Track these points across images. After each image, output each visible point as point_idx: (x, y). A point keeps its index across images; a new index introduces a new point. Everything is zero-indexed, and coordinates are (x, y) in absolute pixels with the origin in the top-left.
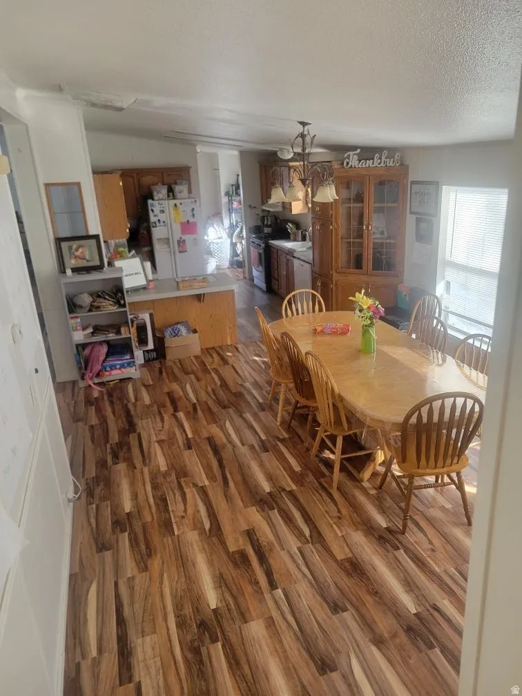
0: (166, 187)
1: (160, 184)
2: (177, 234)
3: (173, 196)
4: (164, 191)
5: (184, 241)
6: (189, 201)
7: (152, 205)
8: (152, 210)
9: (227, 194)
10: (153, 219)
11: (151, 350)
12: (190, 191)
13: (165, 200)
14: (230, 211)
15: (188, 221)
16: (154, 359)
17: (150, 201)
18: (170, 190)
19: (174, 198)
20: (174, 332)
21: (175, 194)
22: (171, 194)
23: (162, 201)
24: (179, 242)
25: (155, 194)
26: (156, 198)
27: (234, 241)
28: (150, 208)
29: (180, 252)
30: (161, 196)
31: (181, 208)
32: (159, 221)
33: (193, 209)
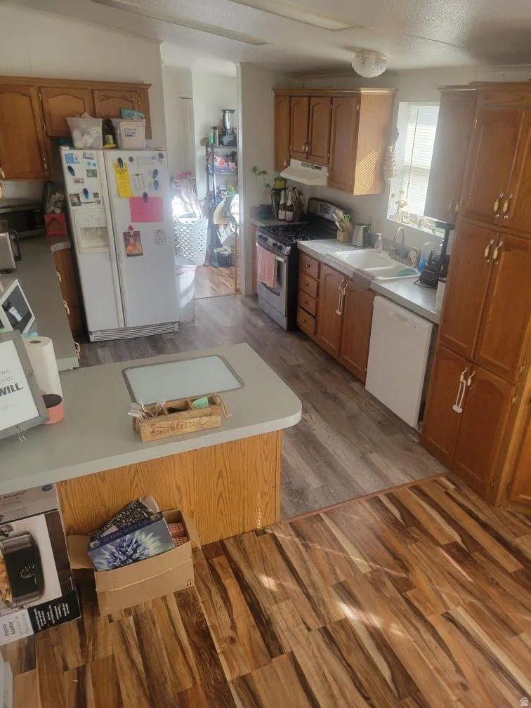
0: (101, 121)
1: (86, 114)
2: (123, 219)
3: (115, 142)
4: (96, 129)
5: (137, 234)
6: (149, 154)
7: (70, 158)
8: (70, 169)
9: (205, 142)
10: (72, 187)
11: (55, 603)
12: (148, 135)
13: (97, 149)
14: (209, 171)
15: (145, 195)
16: (64, 619)
17: (65, 151)
18: (109, 129)
19: (117, 147)
20: (124, 553)
21: (118, 138)
22: (110, 137)
23: (94, 152)
24: (127, 236)
25: (76, 134)
26: (78, 144)
27: (215, 222)
28: (65, 166)
29: (128, 255)
30: (89, 140)
31: (131, 168)
32: (85, 192)
33: (156, 172)
